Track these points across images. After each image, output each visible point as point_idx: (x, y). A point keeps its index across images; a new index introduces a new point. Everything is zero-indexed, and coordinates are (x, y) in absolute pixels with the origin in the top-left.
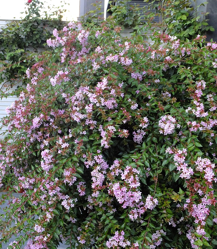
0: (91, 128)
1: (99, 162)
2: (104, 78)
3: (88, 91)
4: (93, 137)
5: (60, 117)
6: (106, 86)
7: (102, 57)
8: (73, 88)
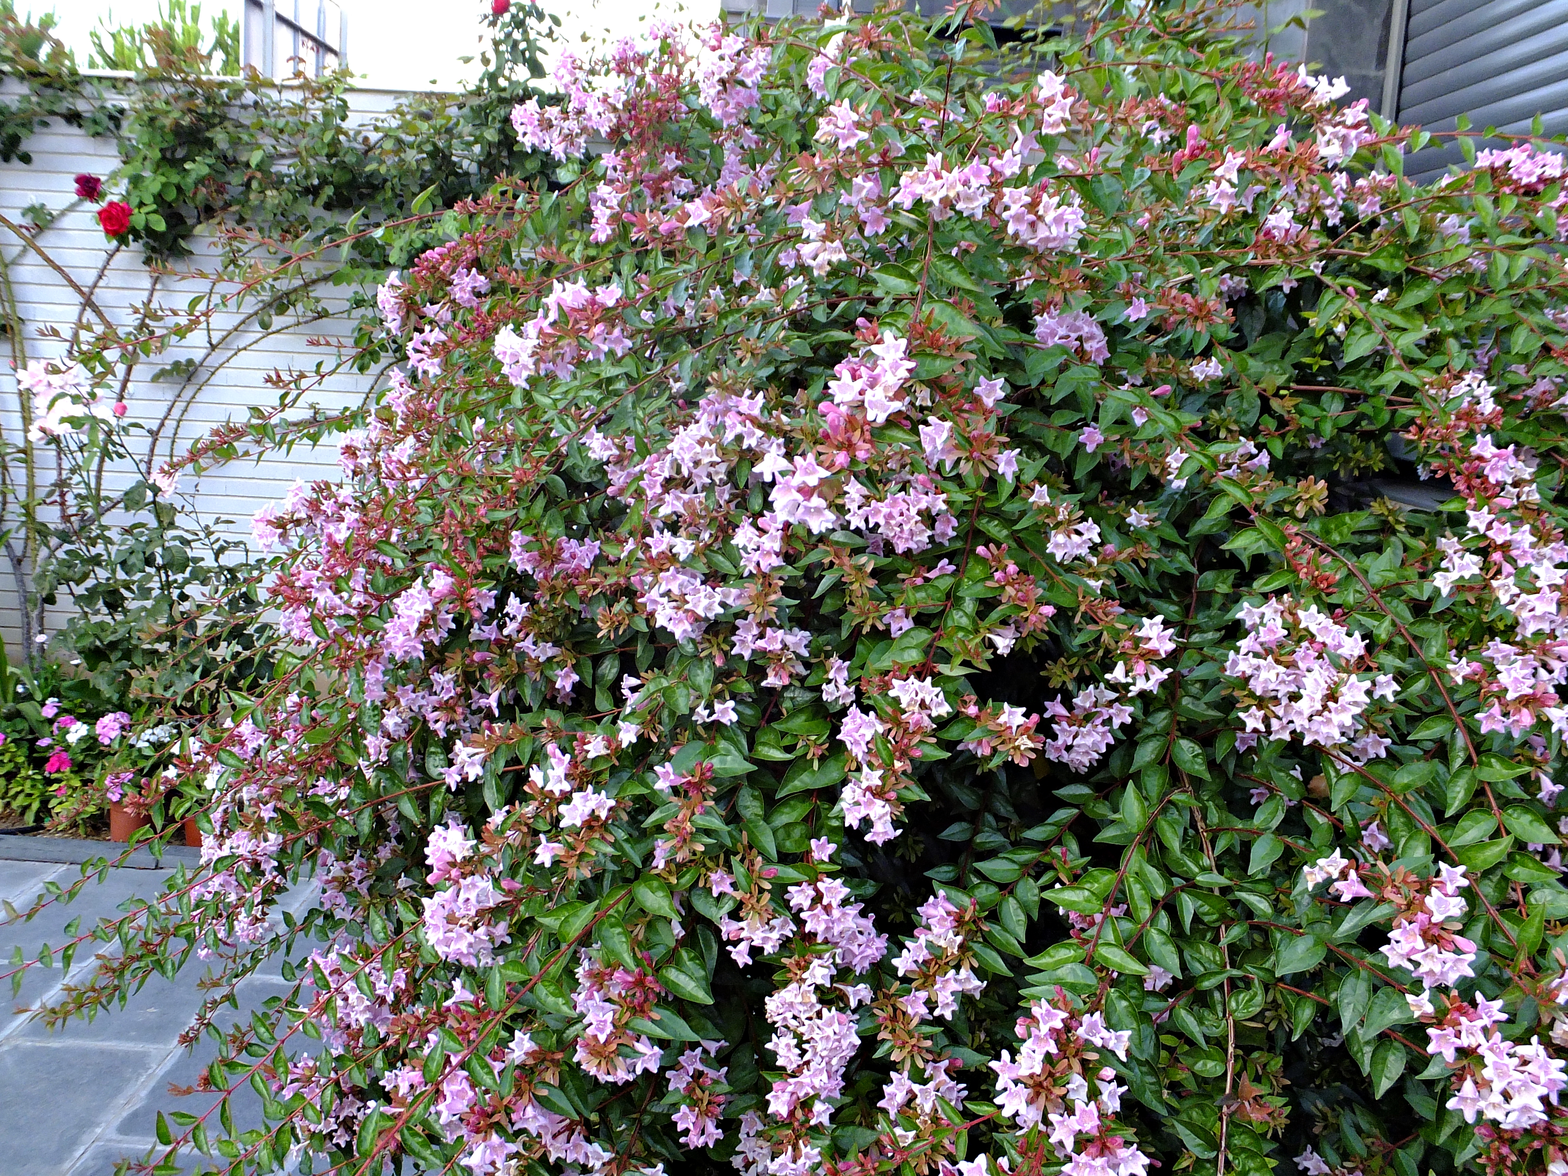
0: (771, 681)
1: (820, 928)
2: (888, 335)
3: (754, 421)
4: (787, 742)
5: (571, 587)
6: (897, 396)
7: (869, 184)
8: (662, 402)
